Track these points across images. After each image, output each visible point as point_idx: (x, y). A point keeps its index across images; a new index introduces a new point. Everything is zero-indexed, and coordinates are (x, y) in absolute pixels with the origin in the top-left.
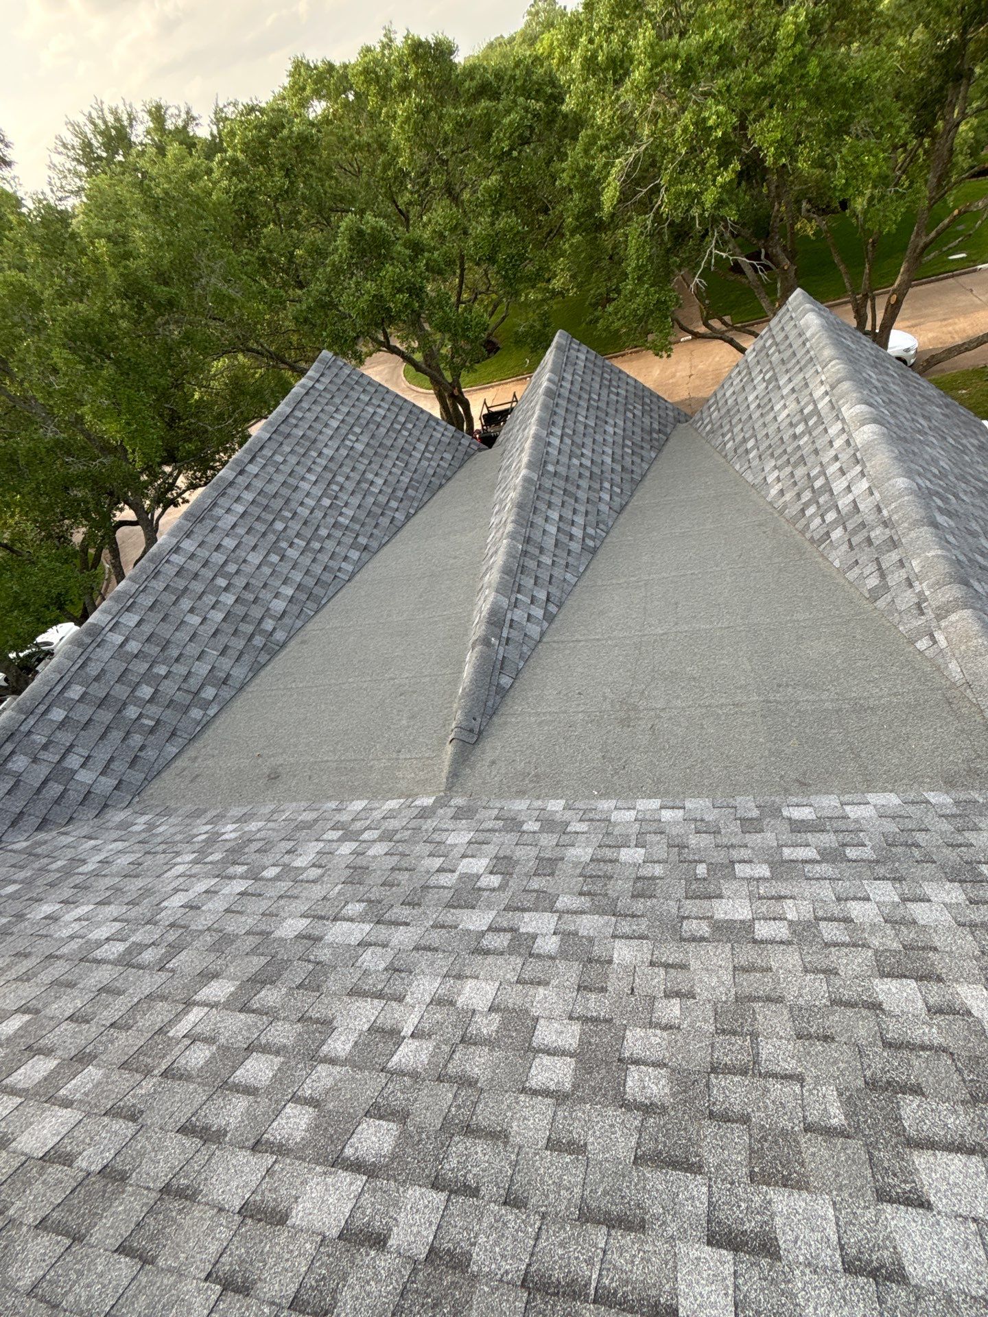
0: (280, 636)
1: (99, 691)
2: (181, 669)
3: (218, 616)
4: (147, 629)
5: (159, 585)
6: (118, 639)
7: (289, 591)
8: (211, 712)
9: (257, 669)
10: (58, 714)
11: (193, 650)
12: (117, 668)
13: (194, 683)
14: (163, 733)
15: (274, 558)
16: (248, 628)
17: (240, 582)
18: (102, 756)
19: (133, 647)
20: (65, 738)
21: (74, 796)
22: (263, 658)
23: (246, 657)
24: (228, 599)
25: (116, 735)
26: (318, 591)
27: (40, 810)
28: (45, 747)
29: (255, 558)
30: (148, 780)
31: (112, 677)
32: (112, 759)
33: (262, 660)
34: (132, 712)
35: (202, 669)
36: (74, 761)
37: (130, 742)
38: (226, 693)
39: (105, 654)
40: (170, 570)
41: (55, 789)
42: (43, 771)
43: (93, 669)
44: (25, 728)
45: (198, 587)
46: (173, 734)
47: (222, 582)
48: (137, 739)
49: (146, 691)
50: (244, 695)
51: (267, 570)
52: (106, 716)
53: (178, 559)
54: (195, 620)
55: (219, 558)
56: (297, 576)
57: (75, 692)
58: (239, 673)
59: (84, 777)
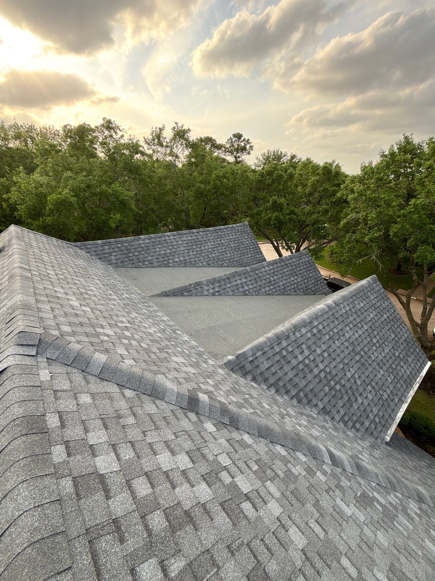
0: (171, 265)
1: (129, 247)
2: (146, 255)
3: (163, 252)
4: (148, 245)
5: (159, 239)
6: (142, 242)
7: (182, 259)
8: (143, 266)
9: (159, 266)
10: (119, 245)
11: (152, 254)
12: (136, 246)
13: (146, 259)
14: (132, 262)
15: (186, 251)
16: (166, 258)
17: (174, 250)
18: (118, 257)
19: (143, 245)
20: (116, 250)
21: (108, 259)
22: (164, 266)
23: (160, 263)
24: (168, 251)
25: (124, 256)
26: (188, 264)
27: (102, 256)
28: (112, 248)
29: (182, 249)
30: (121, 267)
31: (134, 247)
32: (119, 259)
33: (162, 266)
34: (131, 255)
35: (150, 258)
36: (114, 254)
37: (125, 259)
38: (150, 265)
39: (137, 243)
40: (163, 239)
41: (107, 255)
42: (108, 251)
43: (132, 243)
44: (113, 243)
45: (165, 245)
46: (133, 264)
47: (171, 248)
48: (127, 259)
49: (137, 254)
50: (152, 269)
51: (182, 252)
52: (126, 252)
53: (167, 238)
54: (158, 250)
55: (175, 243)
56: (187, 258)
57: (125, 244)
58: (156, 264)
59: (113, 257)
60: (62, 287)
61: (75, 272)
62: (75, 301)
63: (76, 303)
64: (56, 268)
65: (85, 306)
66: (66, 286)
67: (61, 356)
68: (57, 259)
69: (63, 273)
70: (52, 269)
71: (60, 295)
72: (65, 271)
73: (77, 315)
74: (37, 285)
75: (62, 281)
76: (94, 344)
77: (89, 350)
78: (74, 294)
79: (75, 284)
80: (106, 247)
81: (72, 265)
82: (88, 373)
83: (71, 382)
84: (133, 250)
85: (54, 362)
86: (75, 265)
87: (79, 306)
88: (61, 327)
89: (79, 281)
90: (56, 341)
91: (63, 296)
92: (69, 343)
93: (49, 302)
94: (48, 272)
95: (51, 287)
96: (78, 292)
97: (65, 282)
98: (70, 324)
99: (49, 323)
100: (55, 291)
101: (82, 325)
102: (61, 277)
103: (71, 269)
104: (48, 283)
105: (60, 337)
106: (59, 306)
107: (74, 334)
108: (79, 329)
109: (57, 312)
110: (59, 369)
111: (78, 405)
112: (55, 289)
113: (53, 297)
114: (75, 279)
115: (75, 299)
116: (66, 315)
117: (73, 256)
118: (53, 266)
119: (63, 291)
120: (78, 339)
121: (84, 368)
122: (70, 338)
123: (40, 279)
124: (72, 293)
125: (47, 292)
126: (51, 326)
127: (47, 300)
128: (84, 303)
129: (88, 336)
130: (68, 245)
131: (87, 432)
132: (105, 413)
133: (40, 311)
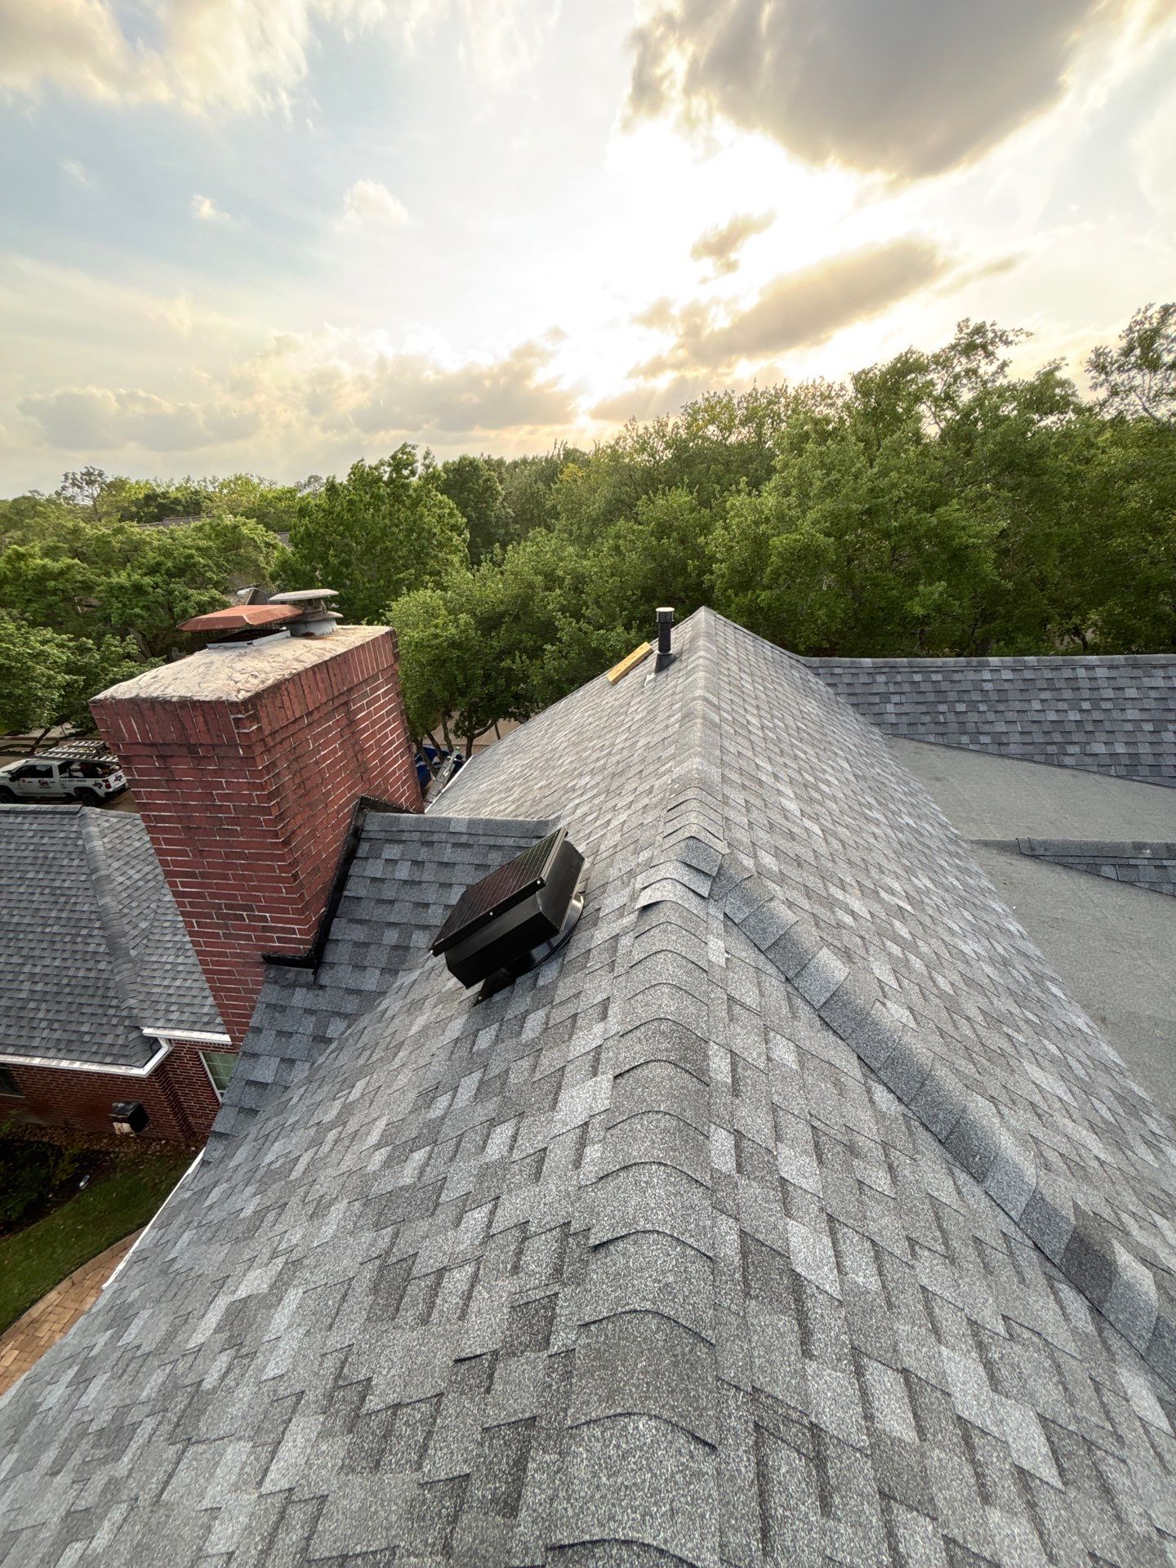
0: (1068, 760)
1: (945, 686)
2: (991, 717)
3: (1052, 716)
4: (1007, 686)
5: (1048, 674)
6: (987, 675)
7: (1120, 749)
8: (971, 747)
9: (1024, 758)
10: (918, 678)
11: (1011, 716)
12: (967, 686)
13: (987, 728)
14: (940, 729)
15: (1149, 727)
16: (1057, 738)
17: (1097, 715)
18: (906, 709)
19: (988, 686)
20: (906, 688)
21: (876, 709)
22: (1042, 758)
23: (1031, 748)
24: (1074, 716)
25: (923, 708)
26: (1146, 771)
27: (861, 699)
28: (895, 683)
29: (1132, 714)
30: (905, 736)
31: (958, 687)
32: (907, 714)
33: (1036, 758)
34: (943, 708)
35: (1001, 727)
36: (896, 699)
37: (923, 717)
38: (992, 748)
39: (971, 676)
40: (1067, 673)
41: (876, 699)
42: (883, 689)
43: (956, 677)
44: (901, 670)
45: (1067, 694)
46: (942, 734)
47: (1086, 705)
48: (927, 719)
49: (961, 707)
50: (999, 760)
51: (1129, 727)
52: (931, 697)
53: (1081, 672)
54: (1037, 706)
55: (1110, 693)
56: (1144, 749)
57: (935, 677)
58: (1013, 749)
59: (890, 708)
60: (769, 758)
61: (798, 728)
62: (791, 799)
63: (792, 806)
64: (763, 713)
65: (810, 818)
66: (778, 758)
67: (752, 921)
68: (768, 692)
69: (775, 726)
70: (755, 712)
71: (764, 778)
72: (780, 724)
73: (792, 836)
74: (726, 743)
75: (771, 746)
76: (822, 923)
77: (809, 932)
78: (791, 781)
79: (796, 757)
80: (881, 679)
81: (795, 712)
82: (797, 989)
83: (762, 995)
84: (952, 696)
85: (735, 929)
86: (801, 711)
87: (798, 814)
88: (759, 854)
89: (805, 753)
90: (748, 884)
91: (770, 781)
92: (771, 900)
93: (744, 787)
94: (749, 717)
95: (750, 754)
96: (800, 779)
97: (777, 750)
98: (777, 853)
99: (738, 836)
100: (757, 764)
101: (799, 865)
102: (771, 734)
103: (790, 721)
104: (746, 744)
105: (756, 875)
106: (759, 803)
107: (782, 880)
108: (792, 872)
109: (755, 814)
110: (746, 953)
111: (769, 1059)
112: (757, 761)
113: (753, 778)
114: (797, 747)
115: (792, 796)
116: (771, 827)
117: (797, 689)
118: (758, 707)
119: (769, 768)
120: (788, 895)
121: (791, 974)
122: (774, 885)
123: (732, 731)
124: (787, 779)
125: (743, 763)
126: (742, 844)
127: (739, 781)
128: (808, 810)
129: (810, 898)
130: (794, 662)
131: (778, 1138)
132: (822, 1118)
133: (726, 804)
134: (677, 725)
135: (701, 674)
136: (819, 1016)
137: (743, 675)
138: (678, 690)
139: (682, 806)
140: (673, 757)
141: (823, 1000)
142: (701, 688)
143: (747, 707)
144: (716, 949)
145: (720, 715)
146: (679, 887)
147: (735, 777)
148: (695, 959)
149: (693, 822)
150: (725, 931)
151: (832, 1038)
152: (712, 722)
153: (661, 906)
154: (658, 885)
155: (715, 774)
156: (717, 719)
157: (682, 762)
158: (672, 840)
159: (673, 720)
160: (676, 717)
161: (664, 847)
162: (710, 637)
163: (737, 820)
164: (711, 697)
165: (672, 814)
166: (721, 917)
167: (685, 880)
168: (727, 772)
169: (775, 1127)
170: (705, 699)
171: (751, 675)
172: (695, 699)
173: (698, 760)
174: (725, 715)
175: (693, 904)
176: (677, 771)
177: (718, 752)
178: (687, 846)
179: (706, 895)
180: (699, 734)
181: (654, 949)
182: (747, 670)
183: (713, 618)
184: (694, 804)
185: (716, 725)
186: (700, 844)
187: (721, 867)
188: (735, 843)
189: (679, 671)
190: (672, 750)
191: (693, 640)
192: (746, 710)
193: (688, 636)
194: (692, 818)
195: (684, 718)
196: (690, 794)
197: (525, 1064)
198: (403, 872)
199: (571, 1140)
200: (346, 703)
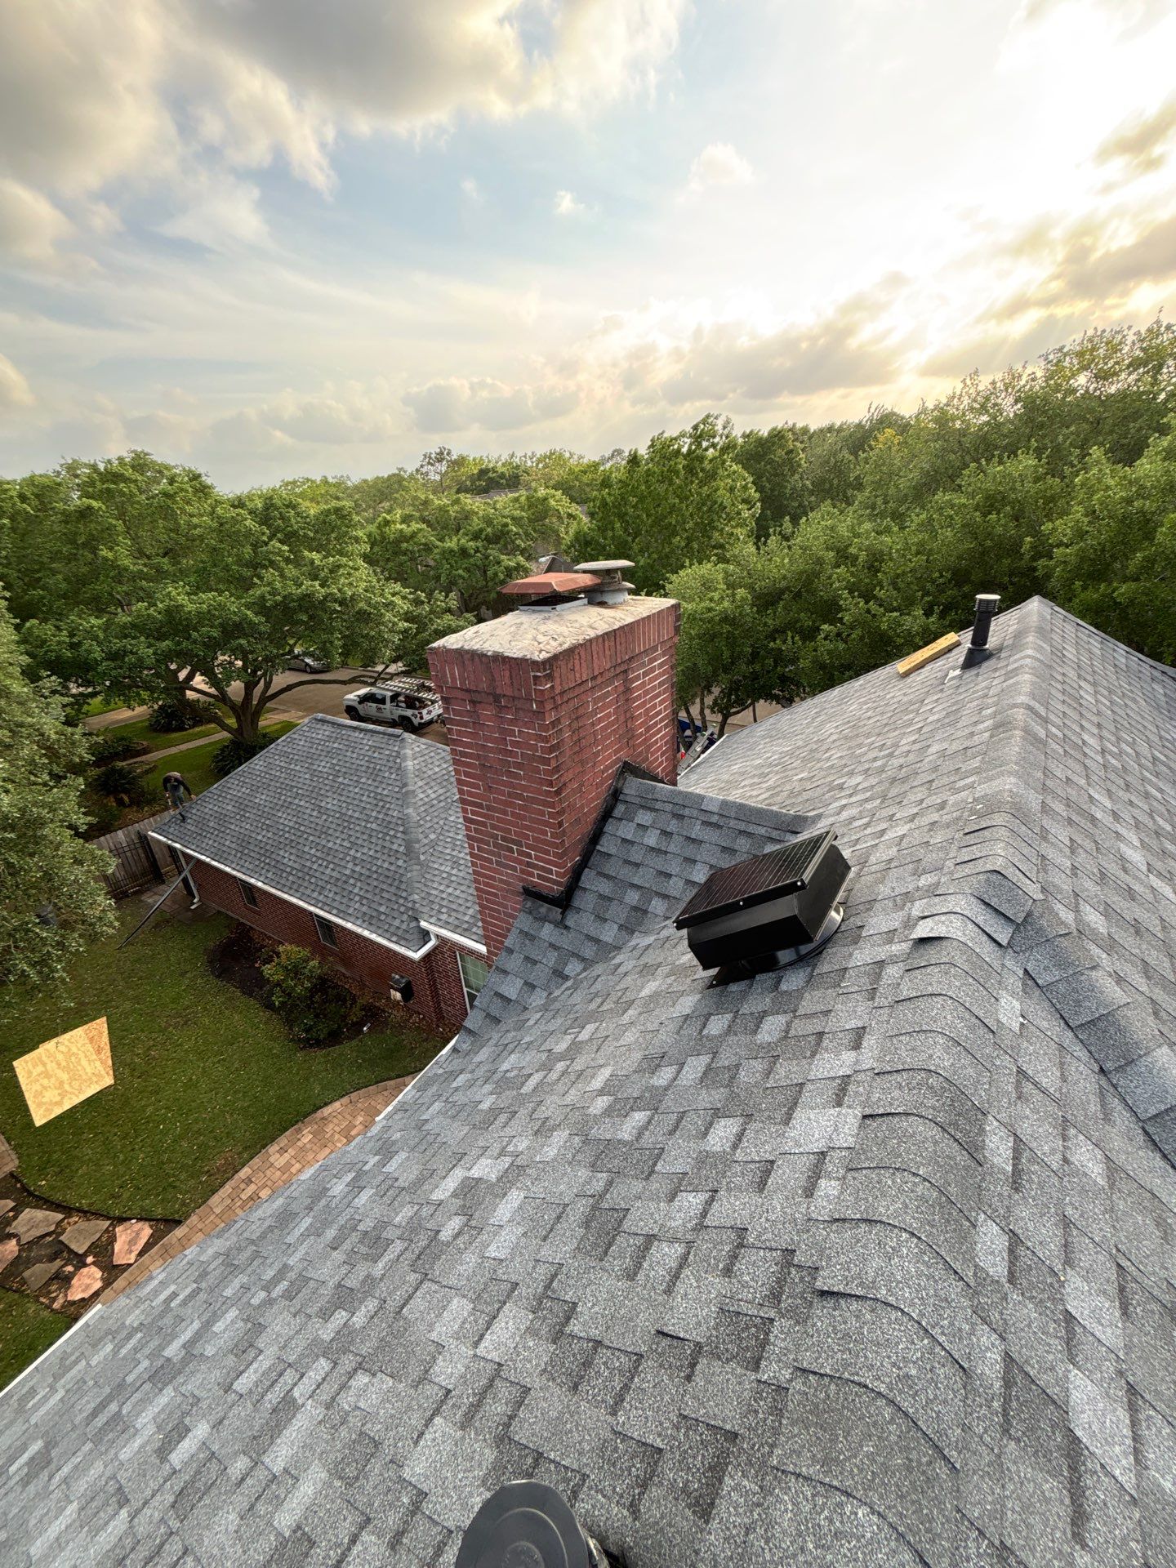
60: (1108, 790)
61: (1155, 758)
62: (1134, 847)
63: (1136, 857)
64: (1105, 733)
65: (1160, 875)
66: (1121, 793)
67: (1062, 988)
68: (1116, 709)
69: (1121, 752)
70: (1096, 731)
71: (1099, 815)
72: (1129, 750)
73: (1131, 894)
74: (1052, 765)
75: (1113, 776)
76: (1163, 1014)
77: (1143, 1020)
78: (1138, 825)
79: (1147, 796)
81: (1151, 737)
82: (1115, 1087)
83: (1064, 1079)
85: (1037, 992)
86: (1161, 738)
87: (1144, 868)
88: (1082, 908)
89: (1161, 791)
90: (1064, 942)
91: (1108, 820)
92: (1093, 968)
93: (1070, 821)
94: (1086, 737)
95: (1082, 782)
96: (1151, 824)
97: (1121, 782)
98: (1108, 911)
99: (1056, 881)
100: (1090, 796)
101: (1137, 932)
102: (1113, 761)
103: (1144, 749)
104: (1078, 768)
105: (1075, 933)
106: (1089, 845)
107: (1111, 945)
108: (1127, 939)
109: (1082, 857)
110: (1047, 1023)
111: (1066, 1160)
112: (1091, 792)
113: (1082, 812)
114: (1150, 782)
115: (1137, 843)
116: (1103, 877)
117: (1158, 708)
118: (1099, 726)
119: (1108, 804)
120: (1118, 966)
121: (1108, 1066)
122: (1098, 950)
123: (1061, 751)
124: (1132, 822)
125: (1072, 792)
126: (1060, 891)
127: (1064, 814)
128: (1158, 865)
129: (1149, 978)
130: (1157, 674)
131: (1068, 1262)
132: (1133, 1258)
133: (1045, 839)
134: (987, 735)
135: (1027, 677)
136: (1143, 1129)
137: (1082, 683)
138: (991, 693)
139: (985, 832)
140: (977, 771)
141: (1152, 1111)
142: (1026, 694)
143: (1084, 723)
144: (1010, 1009)
145: (1047, 729)
146: (970, 926)
147: (1059, 807)
148: (981, 1015)
149: (999, 853)
150: (1023, 990)
151: (1159, 1162)
152: (1035, 737)
153: (945, 943)
154: (943, 918)
155: (1033, 800)
156: (1042, 734)
157: (991, 779)
158: (968, 869)
159: (981, 726)
160: (986, 724)
161: (956, 876)
162: (1041, 632)
163: (1058, 861)
164: (1037, 706)
165: (971, 839)
166: (1021, 973)
167: (980, 920)
168: (1049, 800)
169: (1066, 1246)
170: (1030, 708)
171: (1094, 684)
172: (1015, 706)
173: (1013, 780)
174: (1054, 730)
175: (987, 950)
176: (982, 790)
177: (1040, 775)
178: (988, 880)
179: (1004, 943)
180: (1017, 749)
181: (930, 990)
182: (1089, 678)
183: (1050, 611)
184: (1003, 832)
185: (1040, 741)
186: (1005, 882)
187: (1029, 914)
188: (1051, 889)
189: (996, 670)
190: (976, 763)
191: (1019, 635)
192: (1082, 727)
193: (1011, 630)
194: (999, 848)
195: (996, 727)
196: (998, 819)
197: (759, 1065)
198: (652, 839)
199: (805, 1163)
200: (626, 671)
